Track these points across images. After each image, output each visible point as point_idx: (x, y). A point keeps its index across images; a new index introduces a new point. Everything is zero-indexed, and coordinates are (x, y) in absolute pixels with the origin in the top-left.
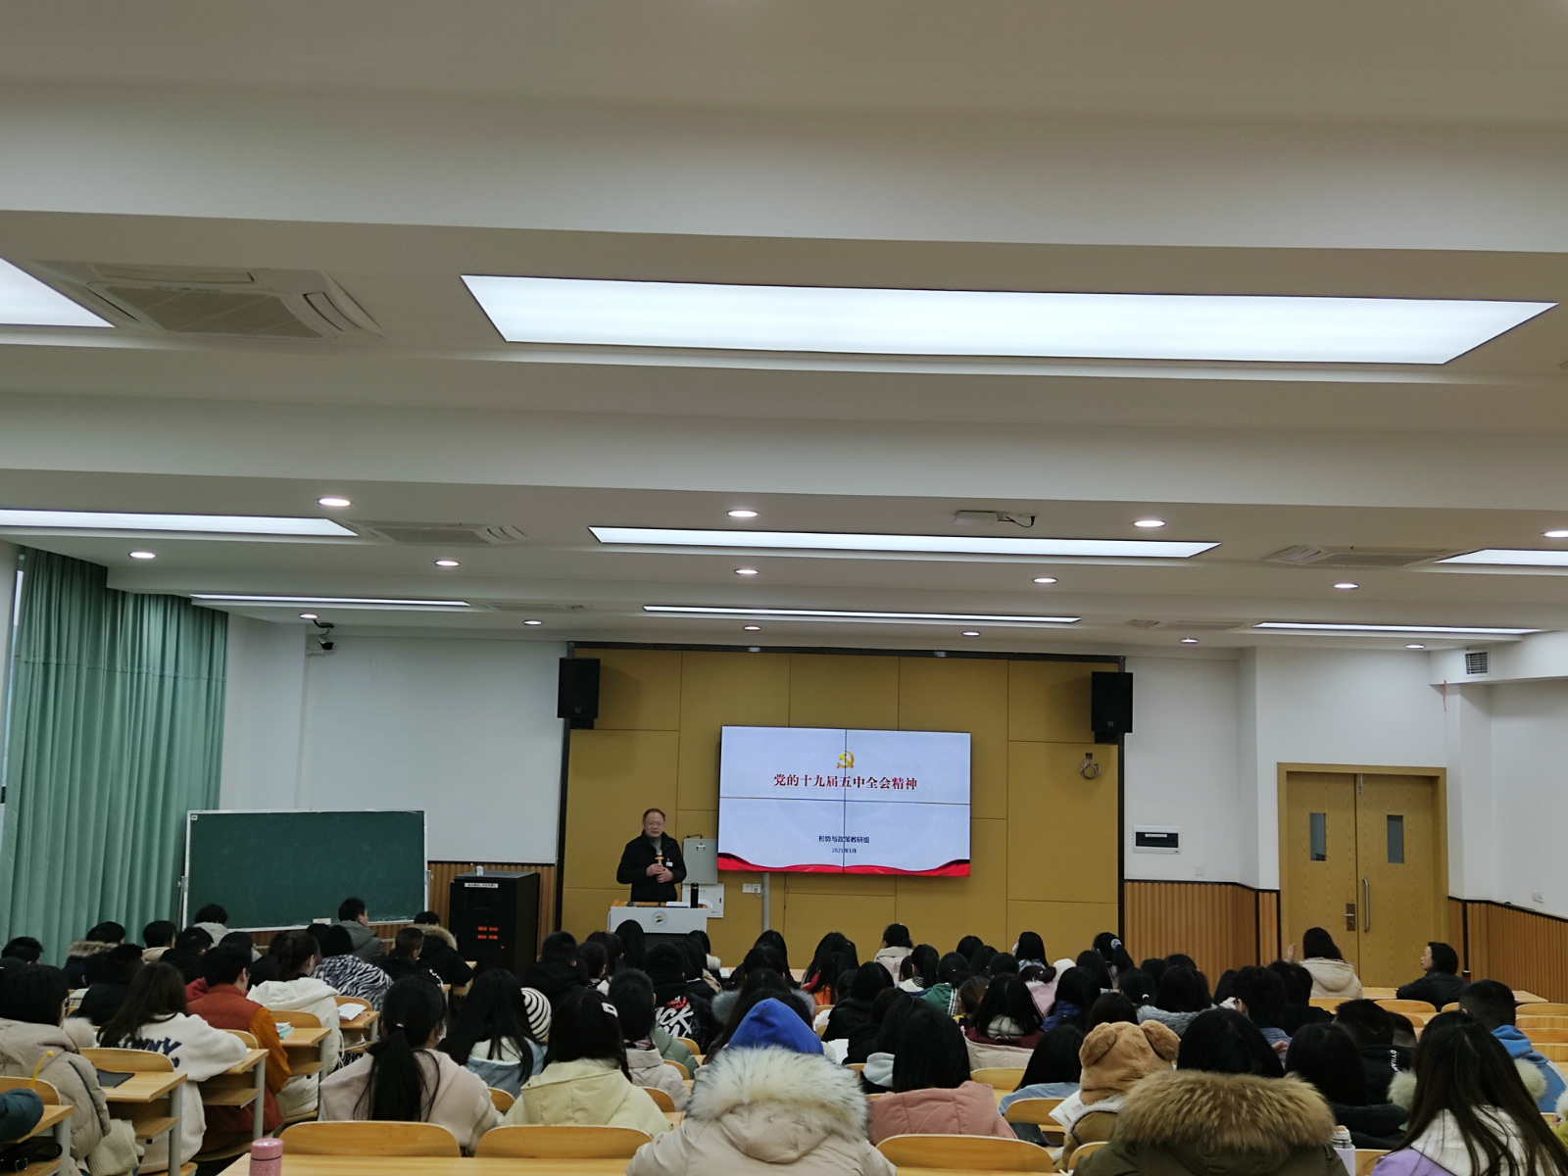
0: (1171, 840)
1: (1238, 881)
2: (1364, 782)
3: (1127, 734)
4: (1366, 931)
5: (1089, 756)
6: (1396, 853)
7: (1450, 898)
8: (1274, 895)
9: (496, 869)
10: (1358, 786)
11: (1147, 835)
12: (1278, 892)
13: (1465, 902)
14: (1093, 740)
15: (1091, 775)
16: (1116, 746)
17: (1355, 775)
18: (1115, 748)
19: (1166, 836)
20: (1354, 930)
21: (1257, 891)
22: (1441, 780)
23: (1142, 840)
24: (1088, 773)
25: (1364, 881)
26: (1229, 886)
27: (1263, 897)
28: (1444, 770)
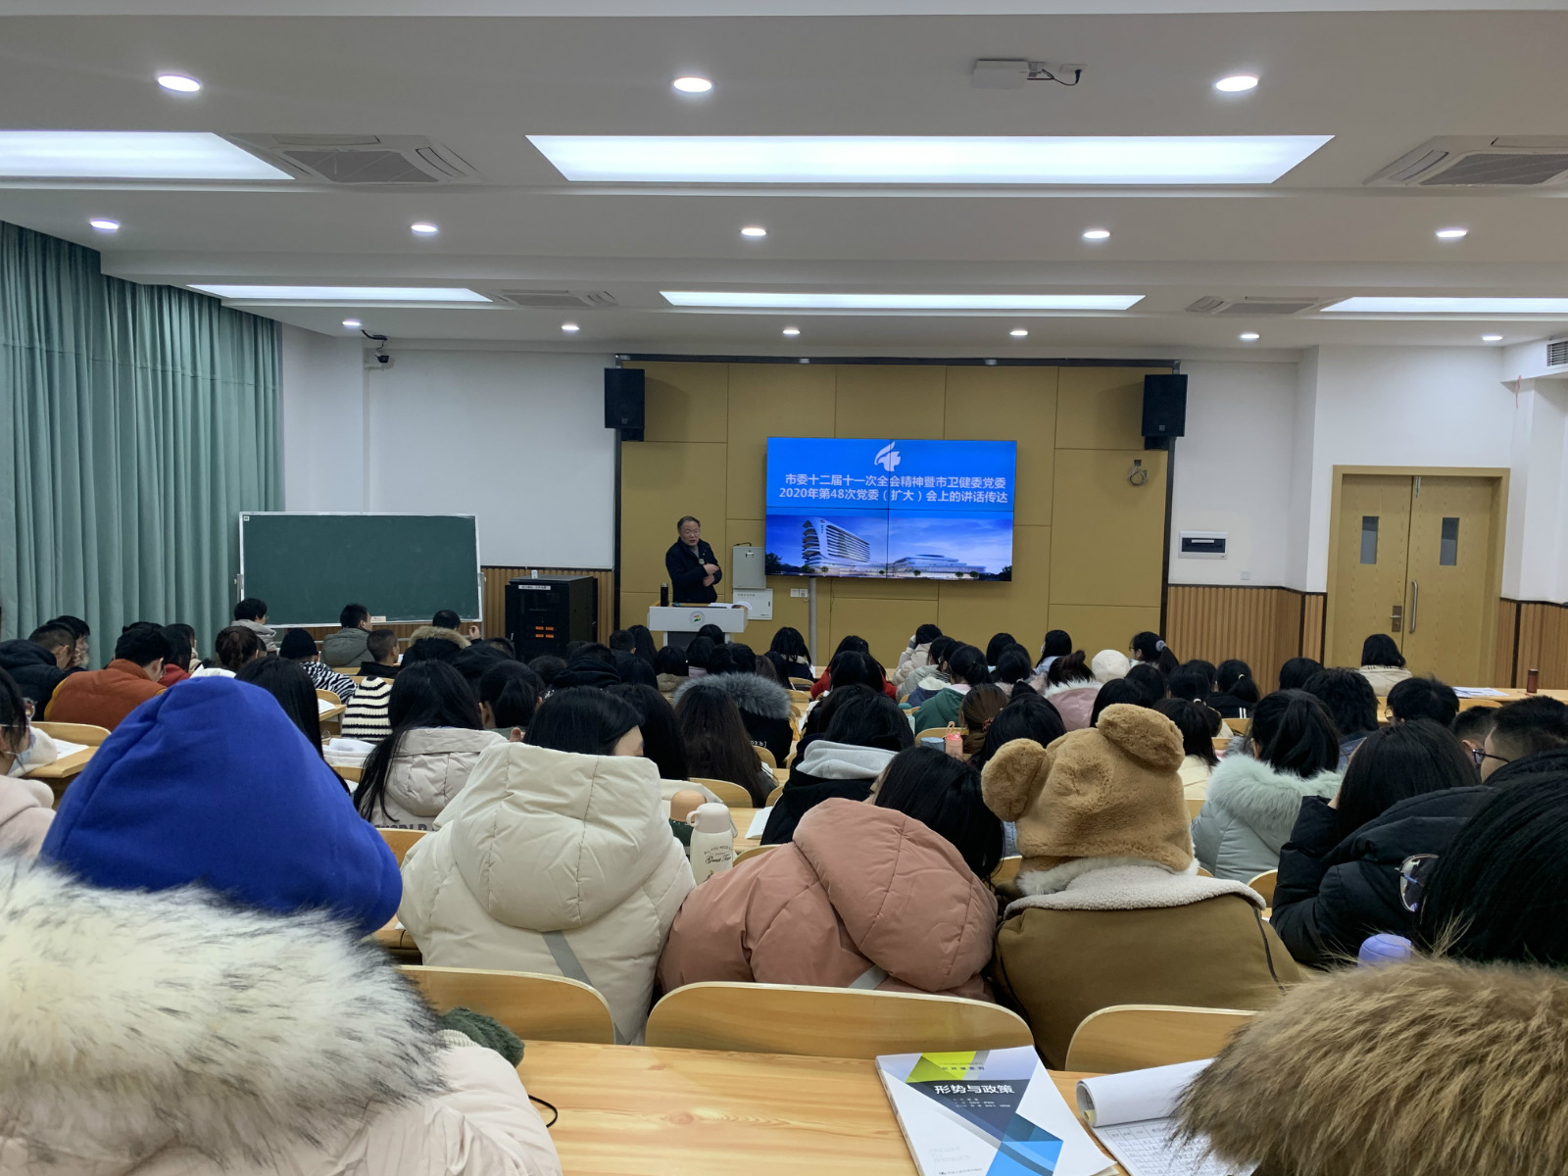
0: (1218, 546)
1: (1283, 585)
2: (1422, 484)
3: (1178, 438)
4: (1411, 632)
5: (1138, 462)
6: (1448, 557)
7: (1502, 599)
8: (1321, 598)
9: (550, 573)
10: (1415, 488)
11: (1193, 541)
12: (1325, 595)
13: (1519, 604)
14: (1142, 446)
15: (1138, 481)
16: (1167, 452)
17: (1413, 478)
18: (1164, 454)
19: (1213, 541)
20: (1399, 631)
21: (1304, 595)
22: (1504, 481)
23: (1189, 545)
24: (1136, 479)
25: (1413, 584)
26: (1275, 591)
27: (1310, 600)
28: (1508, 470)
